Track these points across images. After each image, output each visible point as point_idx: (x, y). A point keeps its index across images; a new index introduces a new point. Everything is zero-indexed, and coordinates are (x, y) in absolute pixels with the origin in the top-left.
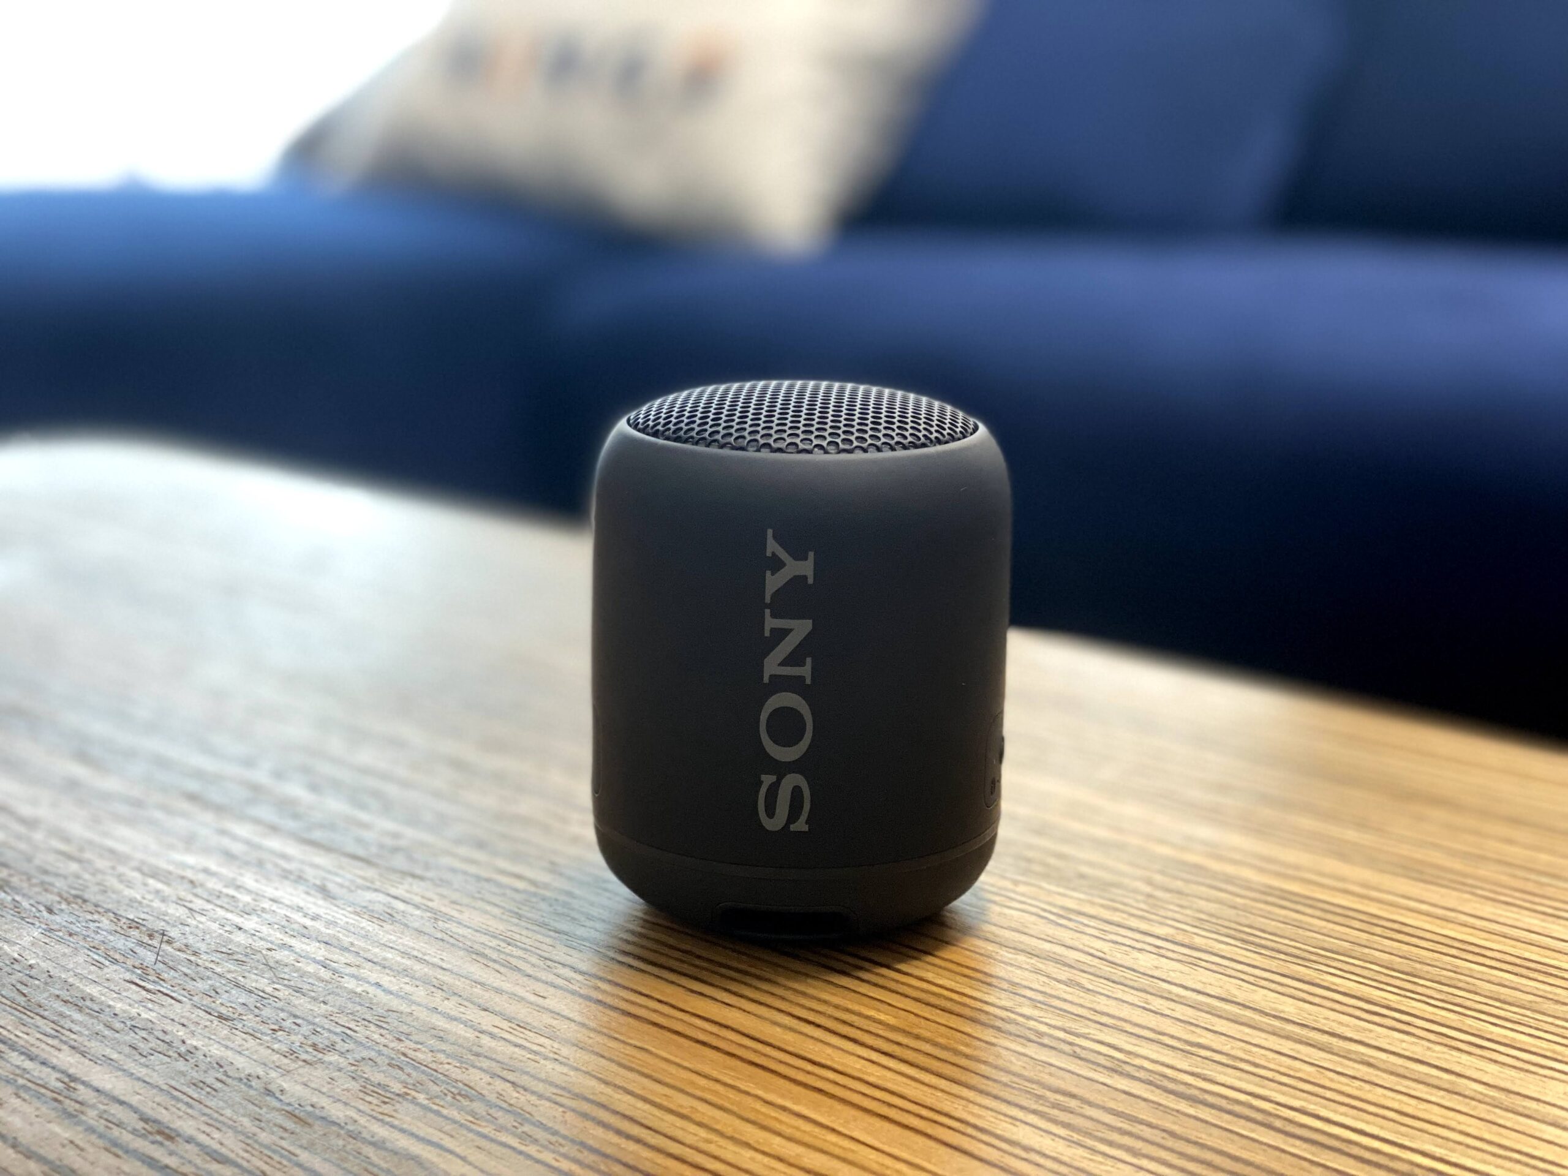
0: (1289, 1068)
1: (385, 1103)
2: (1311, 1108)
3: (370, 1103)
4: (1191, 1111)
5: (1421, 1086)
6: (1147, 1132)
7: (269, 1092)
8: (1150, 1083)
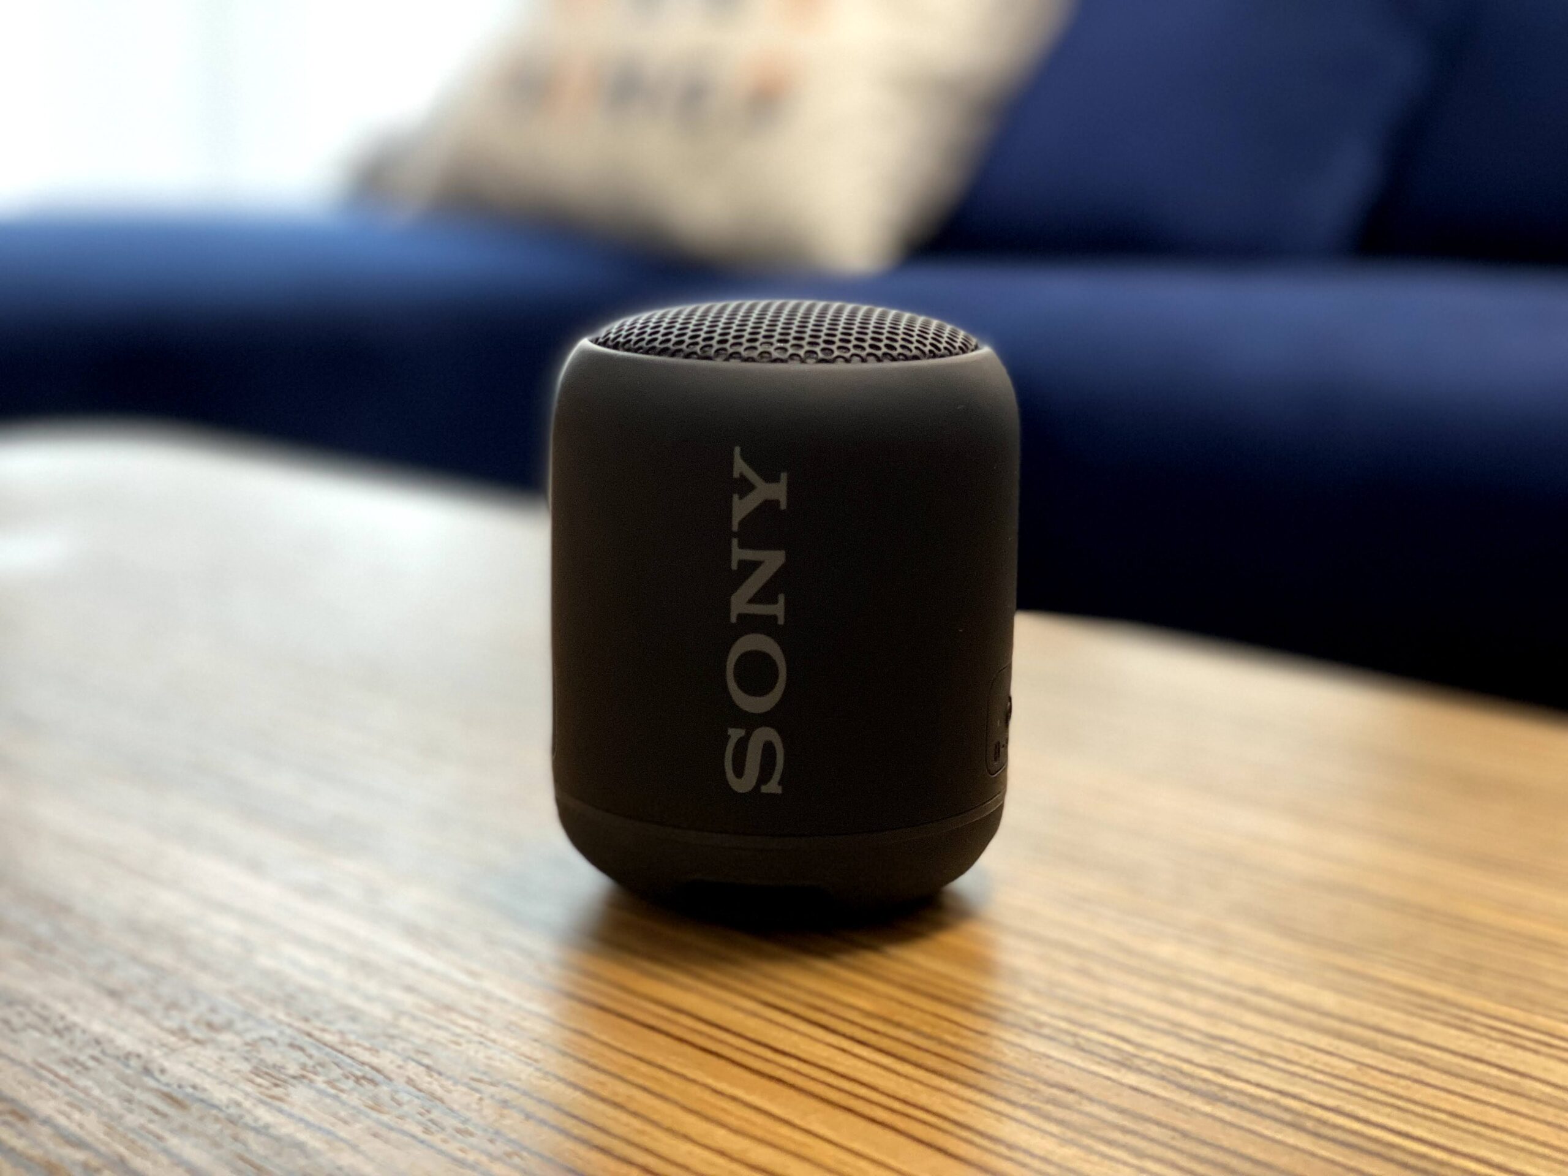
0: (1326, 1064)
1: (276, 1085)
2: (1349, 1108)
3: (260, 1085)
4: (1208, 1109)
5: (1479, 1087)
6: (1154, 1131)
7: (147, 1071)
8: (1163, 1078)
